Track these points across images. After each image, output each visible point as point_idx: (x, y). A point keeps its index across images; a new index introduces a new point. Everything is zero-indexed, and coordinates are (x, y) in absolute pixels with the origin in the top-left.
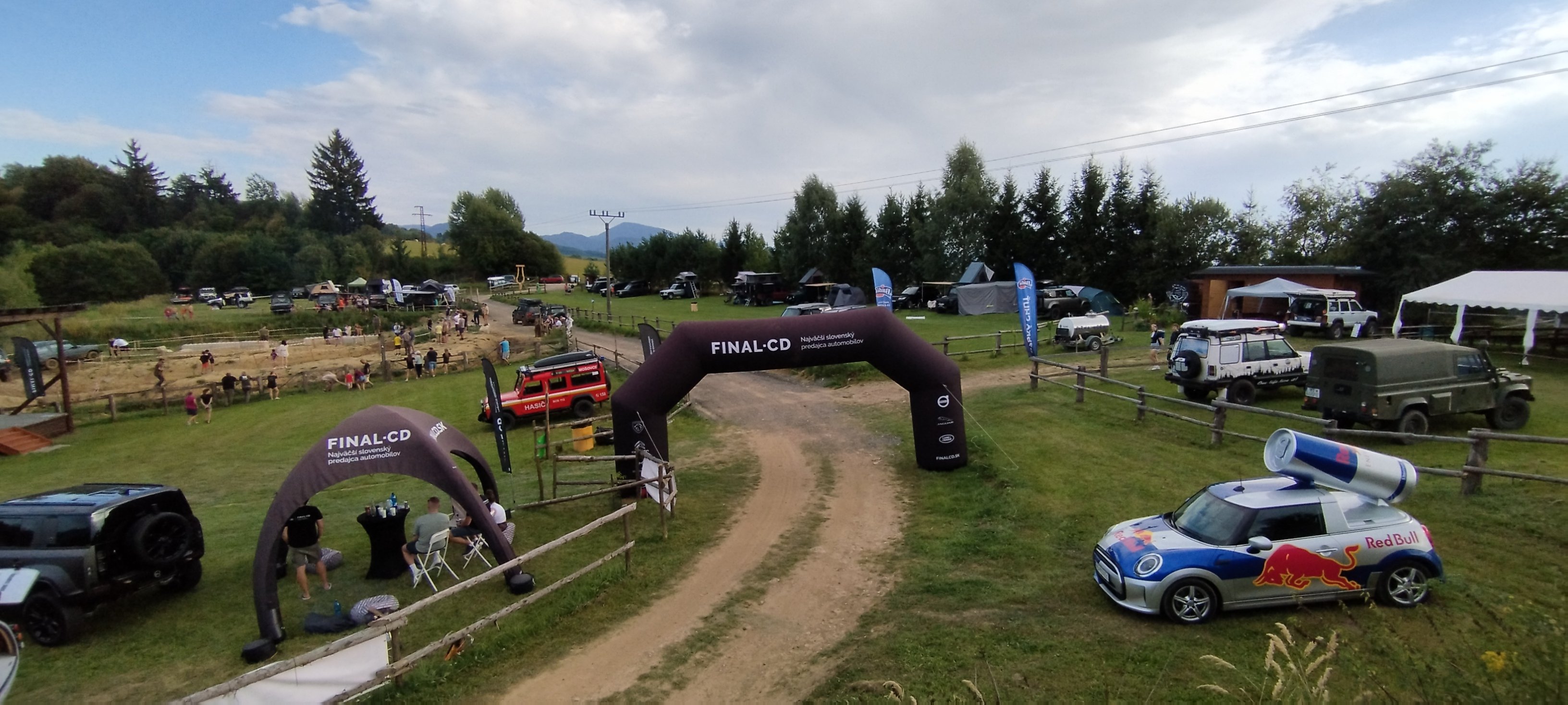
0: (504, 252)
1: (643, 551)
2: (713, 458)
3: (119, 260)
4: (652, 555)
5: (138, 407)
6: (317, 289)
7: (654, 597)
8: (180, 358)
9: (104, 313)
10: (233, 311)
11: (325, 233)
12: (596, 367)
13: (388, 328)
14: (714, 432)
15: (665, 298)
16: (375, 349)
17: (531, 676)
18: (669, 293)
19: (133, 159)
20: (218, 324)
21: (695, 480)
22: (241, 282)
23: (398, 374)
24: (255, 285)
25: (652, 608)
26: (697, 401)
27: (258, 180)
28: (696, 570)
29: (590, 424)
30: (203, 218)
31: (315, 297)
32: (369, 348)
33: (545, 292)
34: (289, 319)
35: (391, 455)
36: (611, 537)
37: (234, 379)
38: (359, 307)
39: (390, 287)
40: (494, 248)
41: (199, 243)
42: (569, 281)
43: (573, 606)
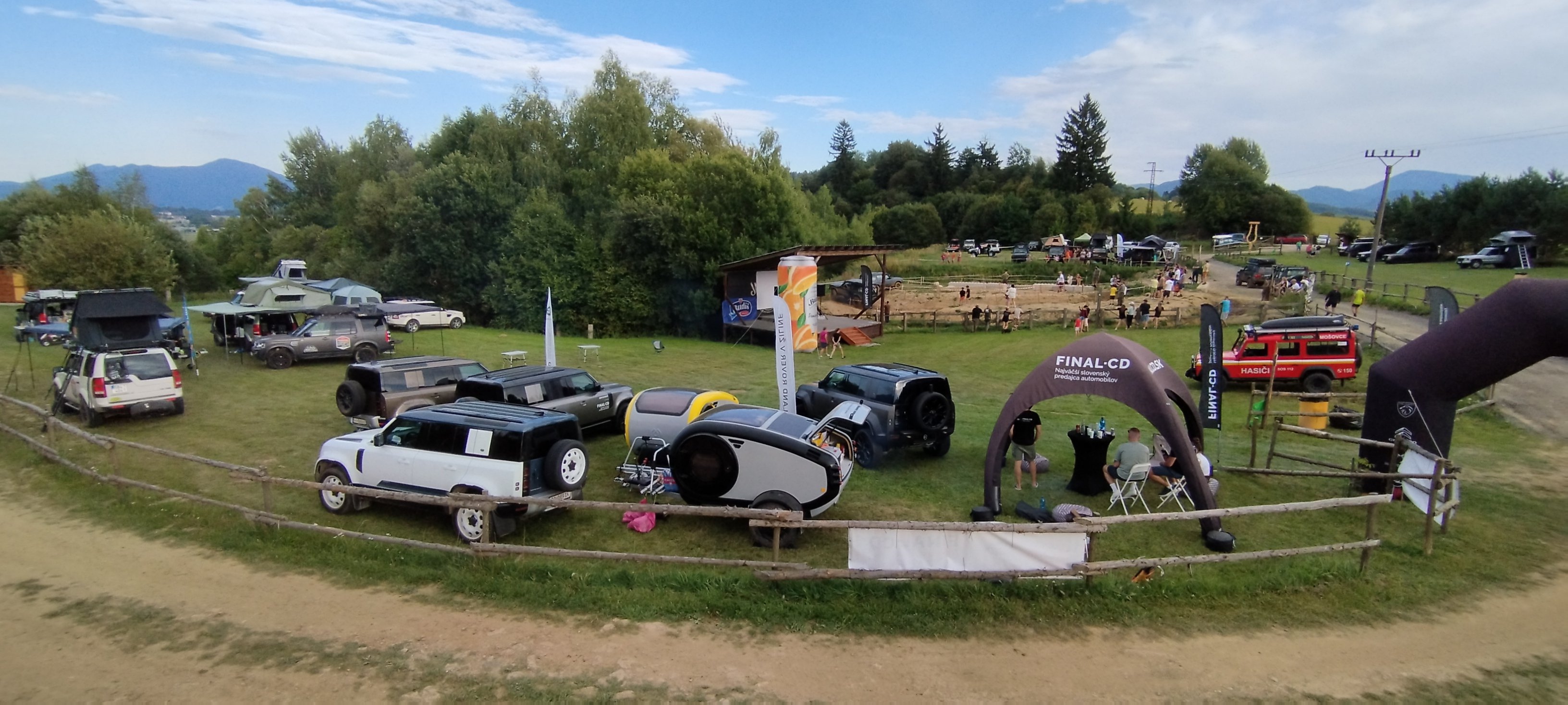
0: (1237, 208)
1: (1387, 558)
2: (1527, 480)
3: (919, 217)
4: (1401, 567)
5: (919, 325)
6: (1049, 242)
7: (1398, 615)
8: (947, 292)
9: (907, 256)
10: (984, 258)
11: (1062, 192)
12: (1344, 336)
13: (1104, 280)
14: (1537, 447)
15: (1464, 266)
16: (1091, 298)
17: (1220, 632)
18: (1474, 261)
19: (938, 139)
20: (973, 267)
21: (1488, 500)
22: (993, 235)
23: (1109, 323)
24: (1002, 238)
25: (1395, 627)
26: (1504, 401)
27: (1017, 148)
28: (1477, 609)
29: (1326, 399)
30: (975, 183)
31: (1047, 250)
32: (1086, 297)
33: (1281, 254)
34: (1024, 267)
35: (1110, 380)
36: (1339, 529)
37: (980, 311)
38: (1082, 259)
39: (1111, 243)
40: (1226, 204)
41: (970, 202)
42: (1315, 242)
43: (1280, 584)
